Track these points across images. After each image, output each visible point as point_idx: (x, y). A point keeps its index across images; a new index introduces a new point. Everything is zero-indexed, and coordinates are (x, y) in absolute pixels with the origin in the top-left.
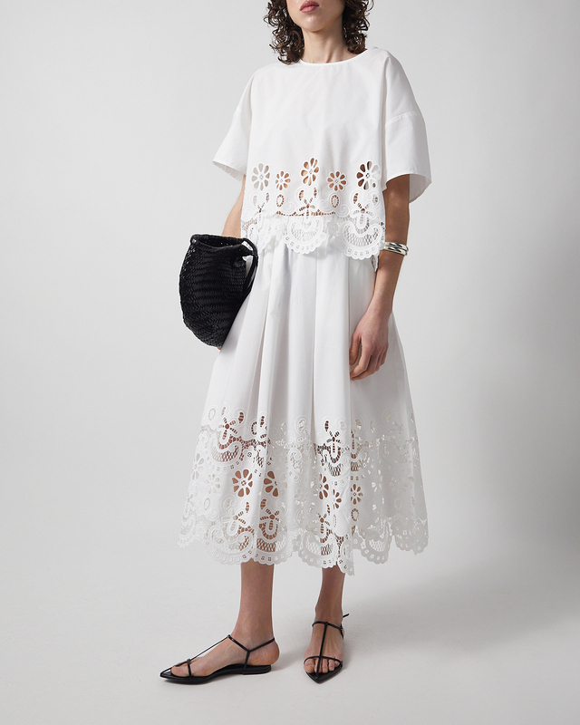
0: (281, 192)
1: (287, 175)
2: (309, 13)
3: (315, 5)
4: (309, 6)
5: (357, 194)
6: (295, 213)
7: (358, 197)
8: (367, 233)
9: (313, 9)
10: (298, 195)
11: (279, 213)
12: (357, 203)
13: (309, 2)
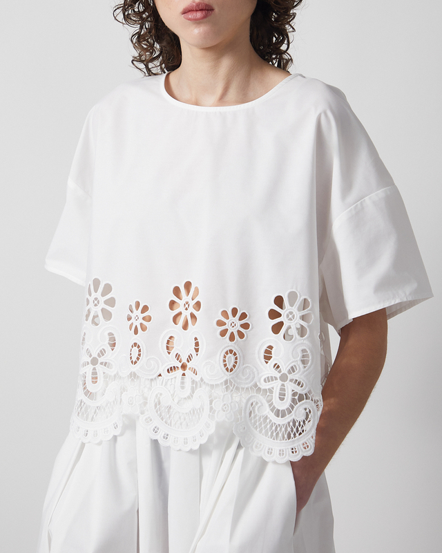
0: (136, 339)
1: (146, 309)
2: (197, 21)
3: (207, 10)
4: (197, 11)
5: (271, 347)
6: (160, 375)
7: (273, 351)
8: (293, 417)
9: (205, 17)
10: (165, 345)
11: (133, 376)
12: (271, 362)
13: (198, 5)
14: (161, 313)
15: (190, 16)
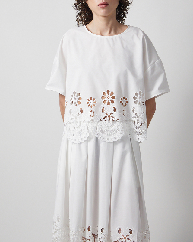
1: (94, 99)
2: (103, 8)
3: (106, 4)
4: (103, 4)
5: (134, 108)
6: (100, 120)
7: (135, 109)
8: (141, 129)
9: (106, 6)
10: (101, 110)
11: (92, 121)
12: (134, 112)
13: (104, 3)
14: (99, 100)
15: (101, 6)
